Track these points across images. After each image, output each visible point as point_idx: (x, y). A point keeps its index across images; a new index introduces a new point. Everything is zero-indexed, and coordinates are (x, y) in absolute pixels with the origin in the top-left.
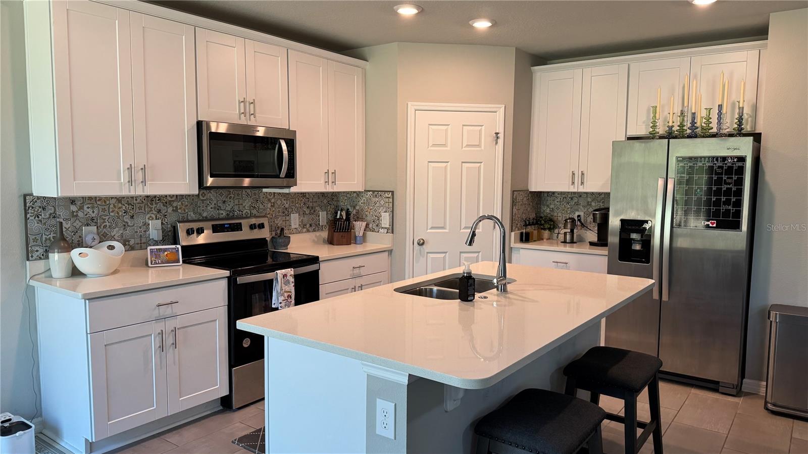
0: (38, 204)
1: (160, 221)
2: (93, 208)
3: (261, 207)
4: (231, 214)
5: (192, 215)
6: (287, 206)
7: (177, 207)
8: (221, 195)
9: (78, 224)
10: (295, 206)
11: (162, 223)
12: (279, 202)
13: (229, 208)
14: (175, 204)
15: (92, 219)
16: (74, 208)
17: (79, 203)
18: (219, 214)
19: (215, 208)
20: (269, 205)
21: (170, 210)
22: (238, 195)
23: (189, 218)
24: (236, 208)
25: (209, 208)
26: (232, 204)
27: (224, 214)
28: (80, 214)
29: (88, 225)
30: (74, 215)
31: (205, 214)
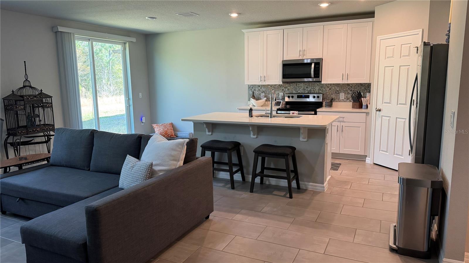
0: (251, 87)
1: (282, 93)
2: (264, 88)
3: (324, 89)
4: (310, 92)
5: (294, 92)
6: (338, 90)
7: (289, 89)
8: (306, 85)
9: (260, 92)
10: (343, 90)
11: (283, 94)
12: (333, 88)
13: (309, 90)
14: (288, 88)
15: (264, 91)
16: (259, 88)
17: (260, 87)
18: (305, 92)
19: (303, 89)
20: (328, 89)
21: (287, 89)
22: (313, 85)
23: (293, 93)
24: (312, 90)
25: (301, 89)
26: (310, 88)
27: (307, 92)
28: (261, 90)
29: (263, 93)
30: (259, 90)
31: (299, 92)
